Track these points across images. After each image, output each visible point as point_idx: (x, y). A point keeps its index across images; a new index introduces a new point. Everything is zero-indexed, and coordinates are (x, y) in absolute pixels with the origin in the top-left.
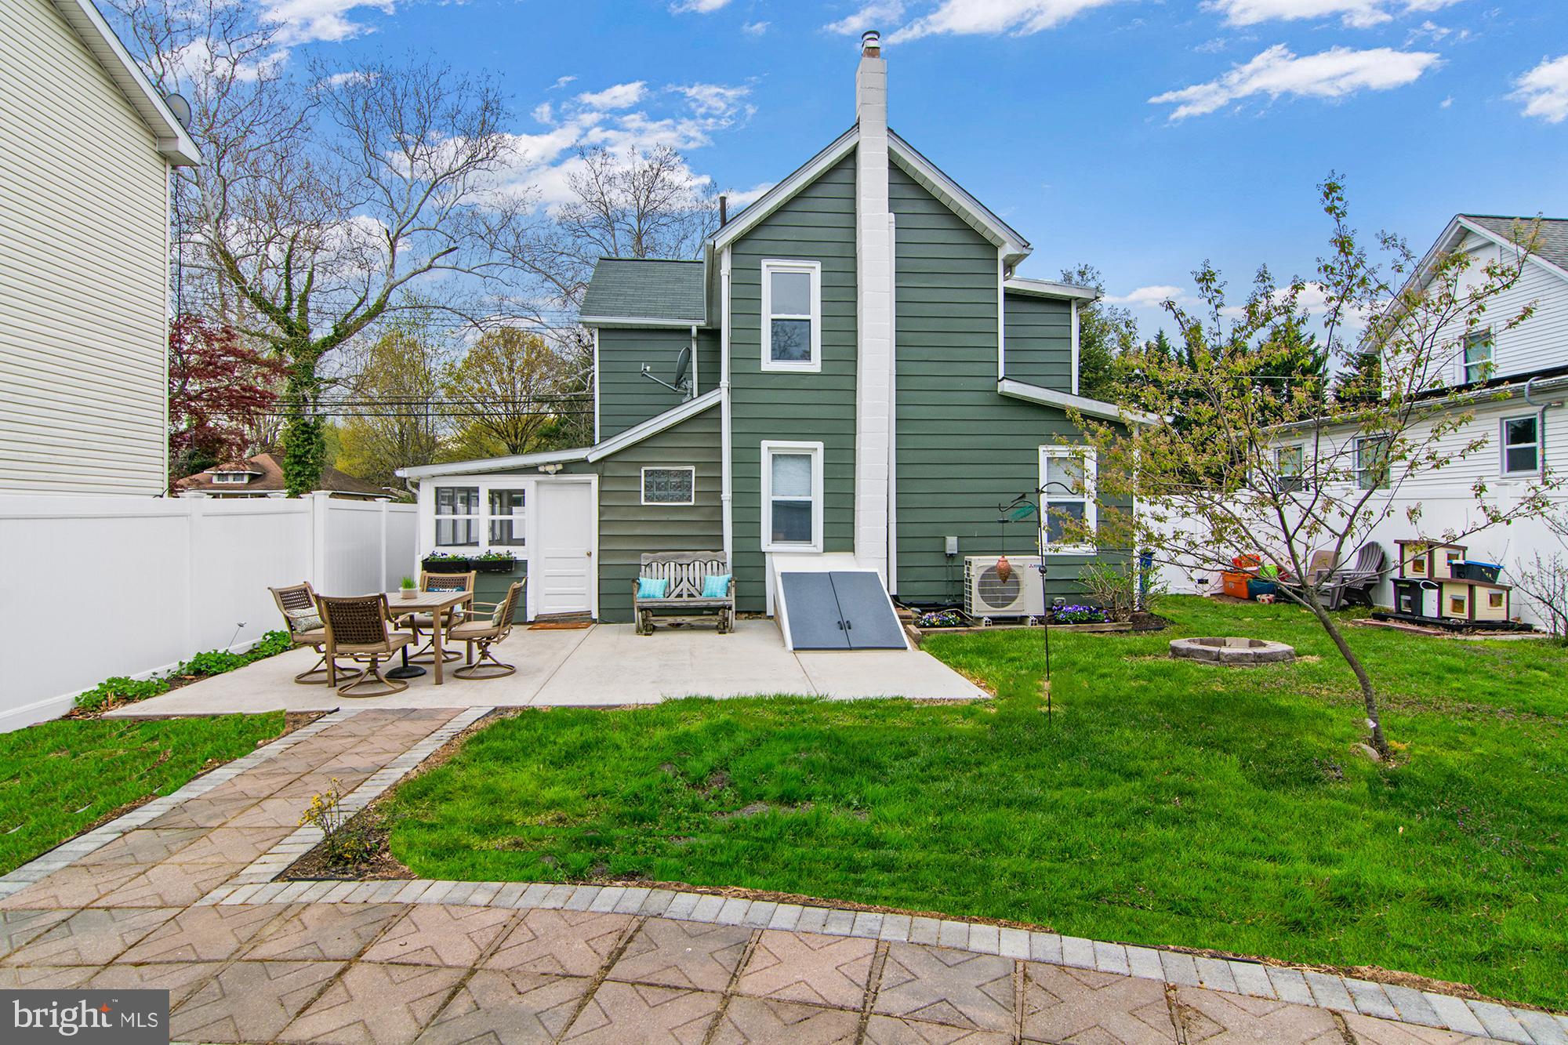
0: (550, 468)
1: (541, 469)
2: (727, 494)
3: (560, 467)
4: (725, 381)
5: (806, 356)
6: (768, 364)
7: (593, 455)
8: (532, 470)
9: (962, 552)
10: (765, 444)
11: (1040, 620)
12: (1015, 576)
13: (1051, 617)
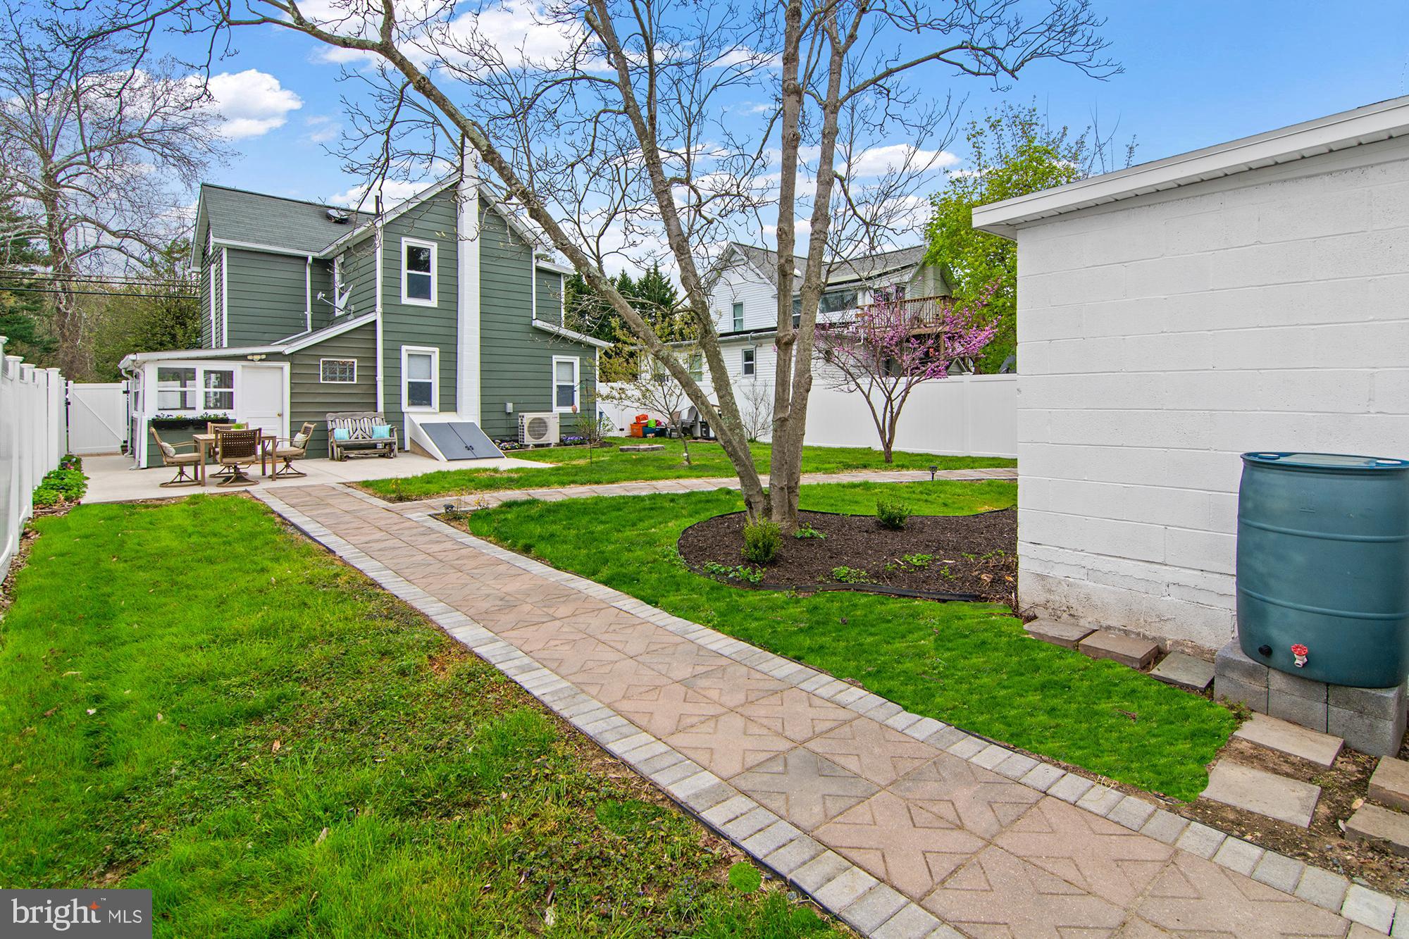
0: (258, 357)
1: (249, 357)
2: (380, 377)
3: (264, 357)
4: (379, 308)
5: (427, 296)
6: (406, 300)
7: (288, 350)
8: (243, 357)
9: (516, 411)
10: (404, 348)
11: (558, 445)
12: (545, 423)
13: (562, 443)
